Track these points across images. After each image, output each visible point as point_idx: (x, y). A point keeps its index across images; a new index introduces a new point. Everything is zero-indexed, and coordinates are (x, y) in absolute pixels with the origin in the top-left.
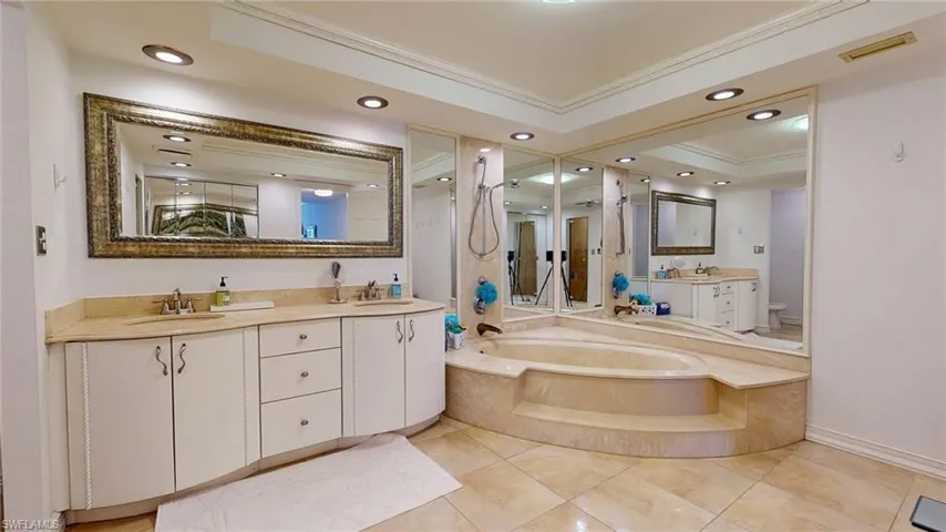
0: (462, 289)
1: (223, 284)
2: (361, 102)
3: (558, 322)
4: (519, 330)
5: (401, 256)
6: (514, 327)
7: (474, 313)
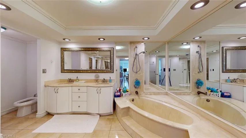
0: (130, 81)
1: (77, 78)
2: (99, 39)
3: (167, 94)
4: (151, 94)
5: (113, 73)
6: (149, 93)
7: (134, 88)
